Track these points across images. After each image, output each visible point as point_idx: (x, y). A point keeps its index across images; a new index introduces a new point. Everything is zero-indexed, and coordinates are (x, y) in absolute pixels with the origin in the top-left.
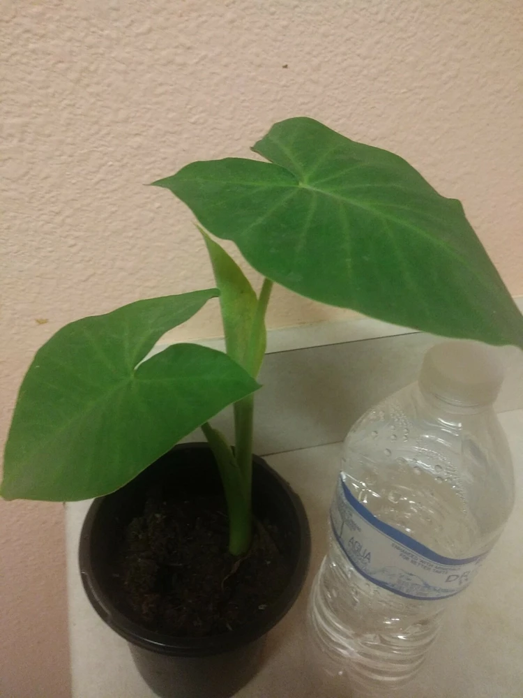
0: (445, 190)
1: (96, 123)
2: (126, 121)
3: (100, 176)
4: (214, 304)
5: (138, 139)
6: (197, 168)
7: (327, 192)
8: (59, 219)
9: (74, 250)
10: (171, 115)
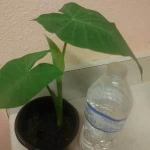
0: (111, 20)
1: (13, 7)
2: (22, 7)
3: (15, 23)
4: (50, 54)
5: (25, 12)
6: (43, 16)
7: (80, 21)
8: (4, 35)
9: (9, 44)
10: (35, 5)
